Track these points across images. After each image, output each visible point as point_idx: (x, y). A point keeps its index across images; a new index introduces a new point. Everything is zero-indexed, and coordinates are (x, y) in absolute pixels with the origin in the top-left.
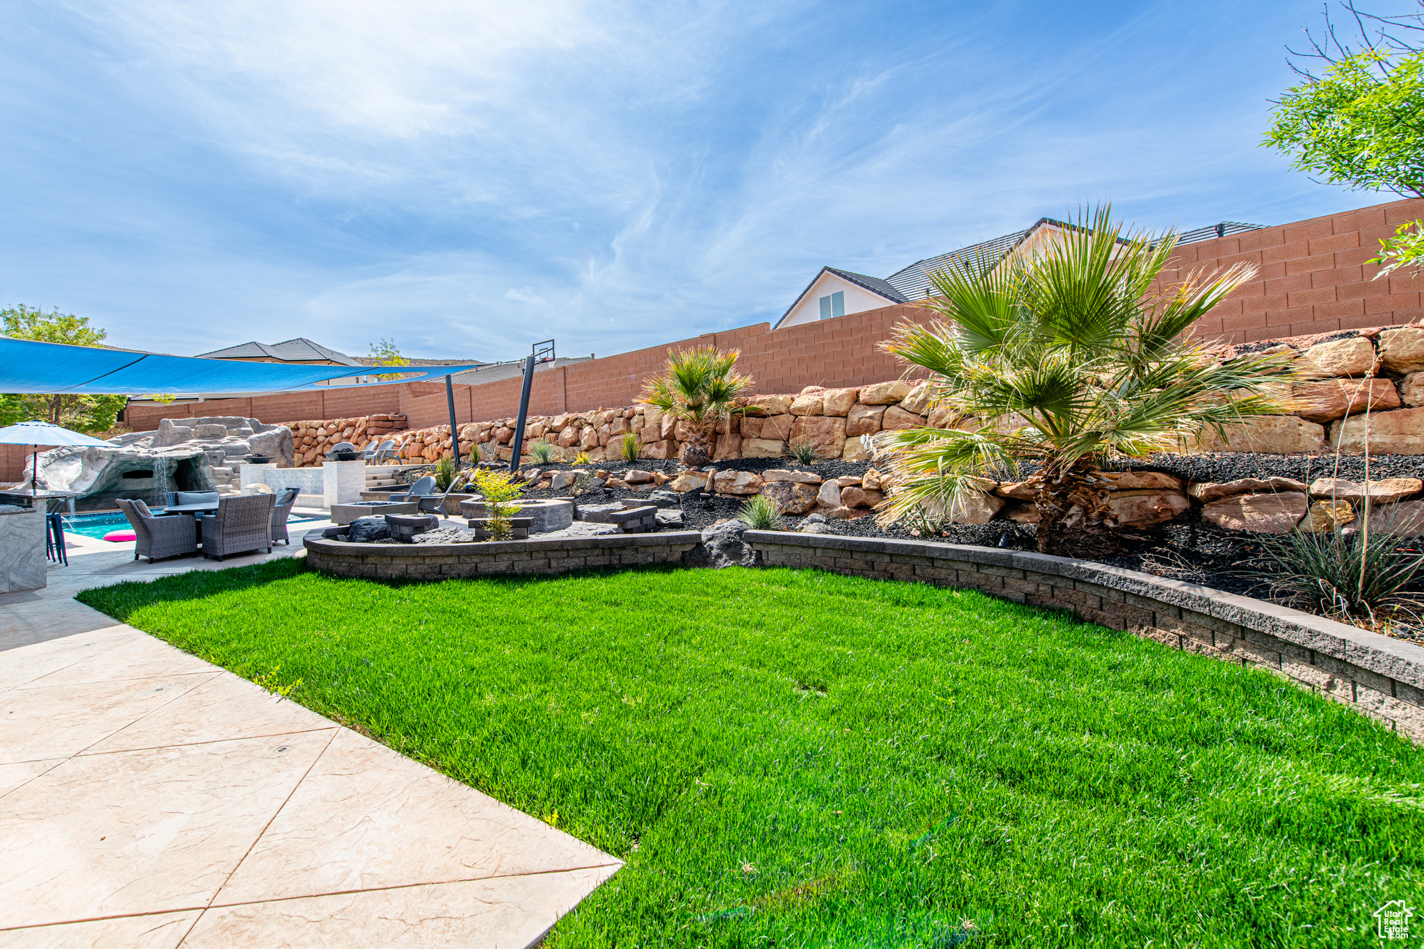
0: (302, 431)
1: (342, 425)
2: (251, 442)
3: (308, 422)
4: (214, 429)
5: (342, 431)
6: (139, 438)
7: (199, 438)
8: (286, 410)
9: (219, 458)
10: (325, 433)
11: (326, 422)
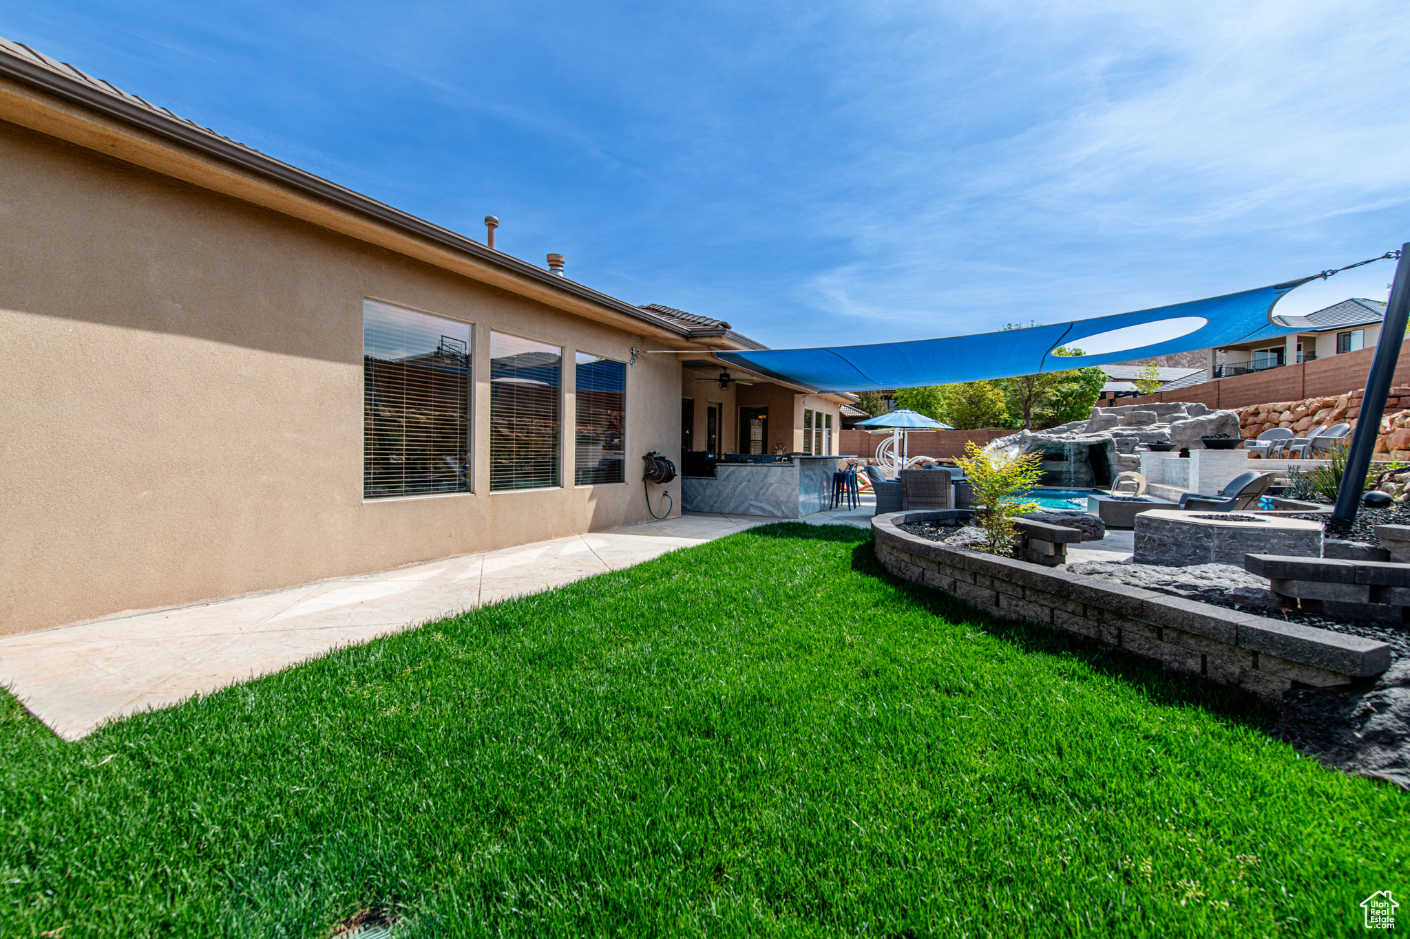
0: (1263, 416)
1: (1313, 407)
2: (1173, 429)
3: (1270, 405)
4: (1140, 415)
5: (1314, 413)
6: (1075, 426)
7: (1126, 425)
8: (1257, 392)
9: (1131, 445)
10: (1291, 417)
11: (1293, 403)
